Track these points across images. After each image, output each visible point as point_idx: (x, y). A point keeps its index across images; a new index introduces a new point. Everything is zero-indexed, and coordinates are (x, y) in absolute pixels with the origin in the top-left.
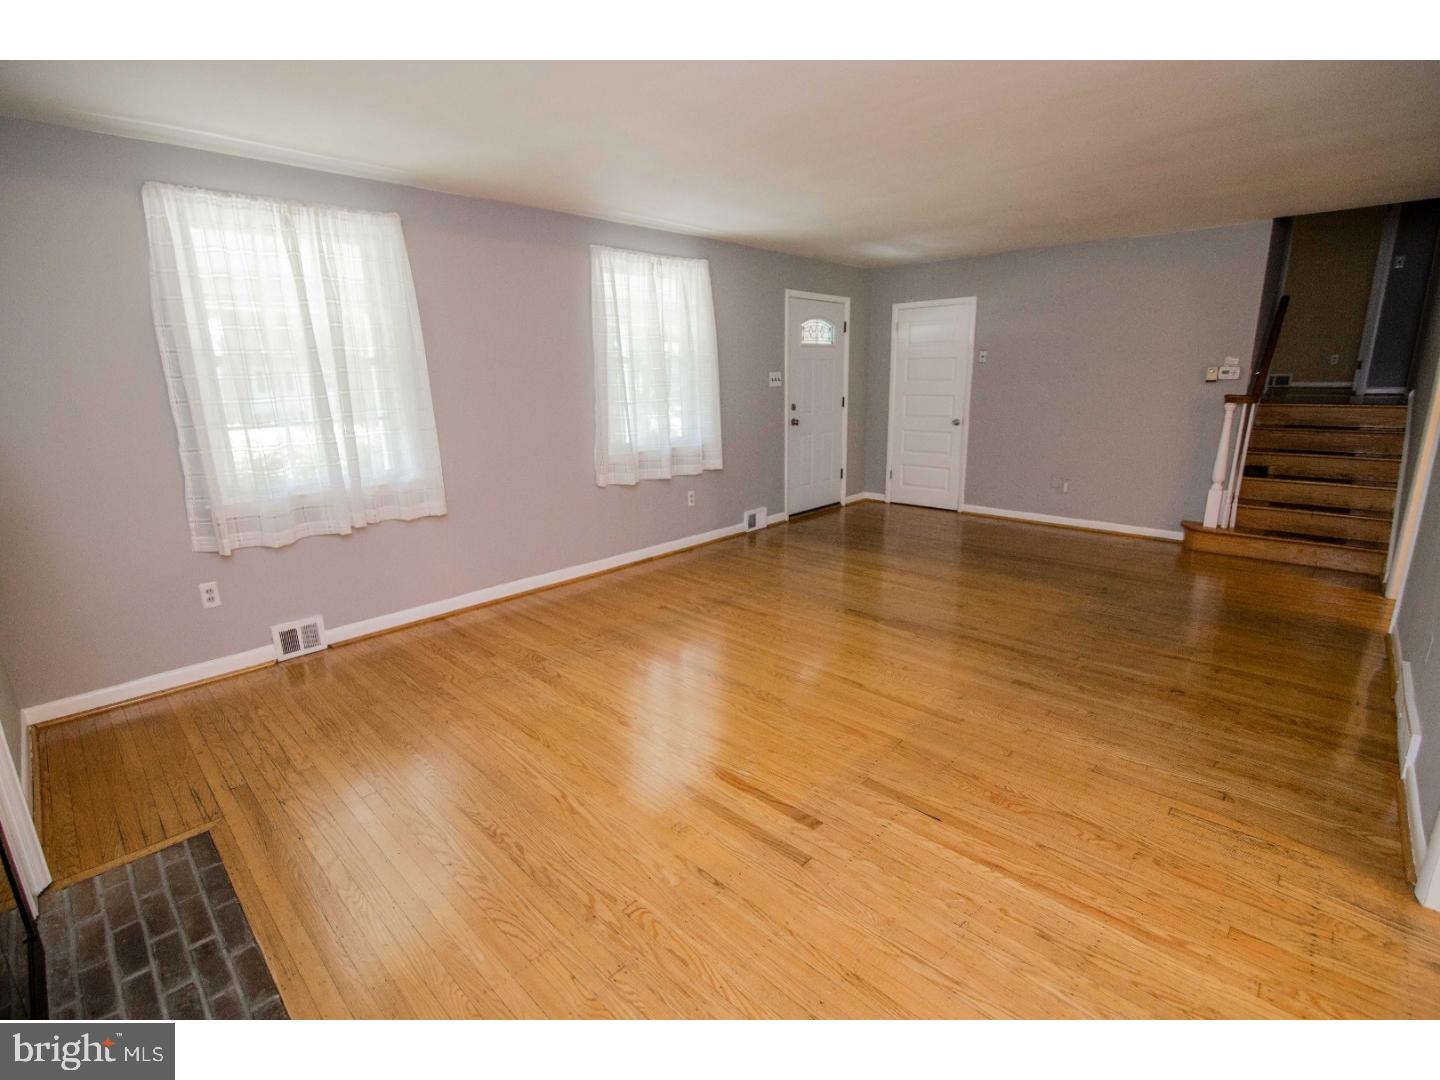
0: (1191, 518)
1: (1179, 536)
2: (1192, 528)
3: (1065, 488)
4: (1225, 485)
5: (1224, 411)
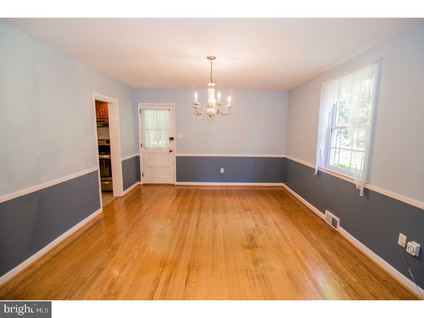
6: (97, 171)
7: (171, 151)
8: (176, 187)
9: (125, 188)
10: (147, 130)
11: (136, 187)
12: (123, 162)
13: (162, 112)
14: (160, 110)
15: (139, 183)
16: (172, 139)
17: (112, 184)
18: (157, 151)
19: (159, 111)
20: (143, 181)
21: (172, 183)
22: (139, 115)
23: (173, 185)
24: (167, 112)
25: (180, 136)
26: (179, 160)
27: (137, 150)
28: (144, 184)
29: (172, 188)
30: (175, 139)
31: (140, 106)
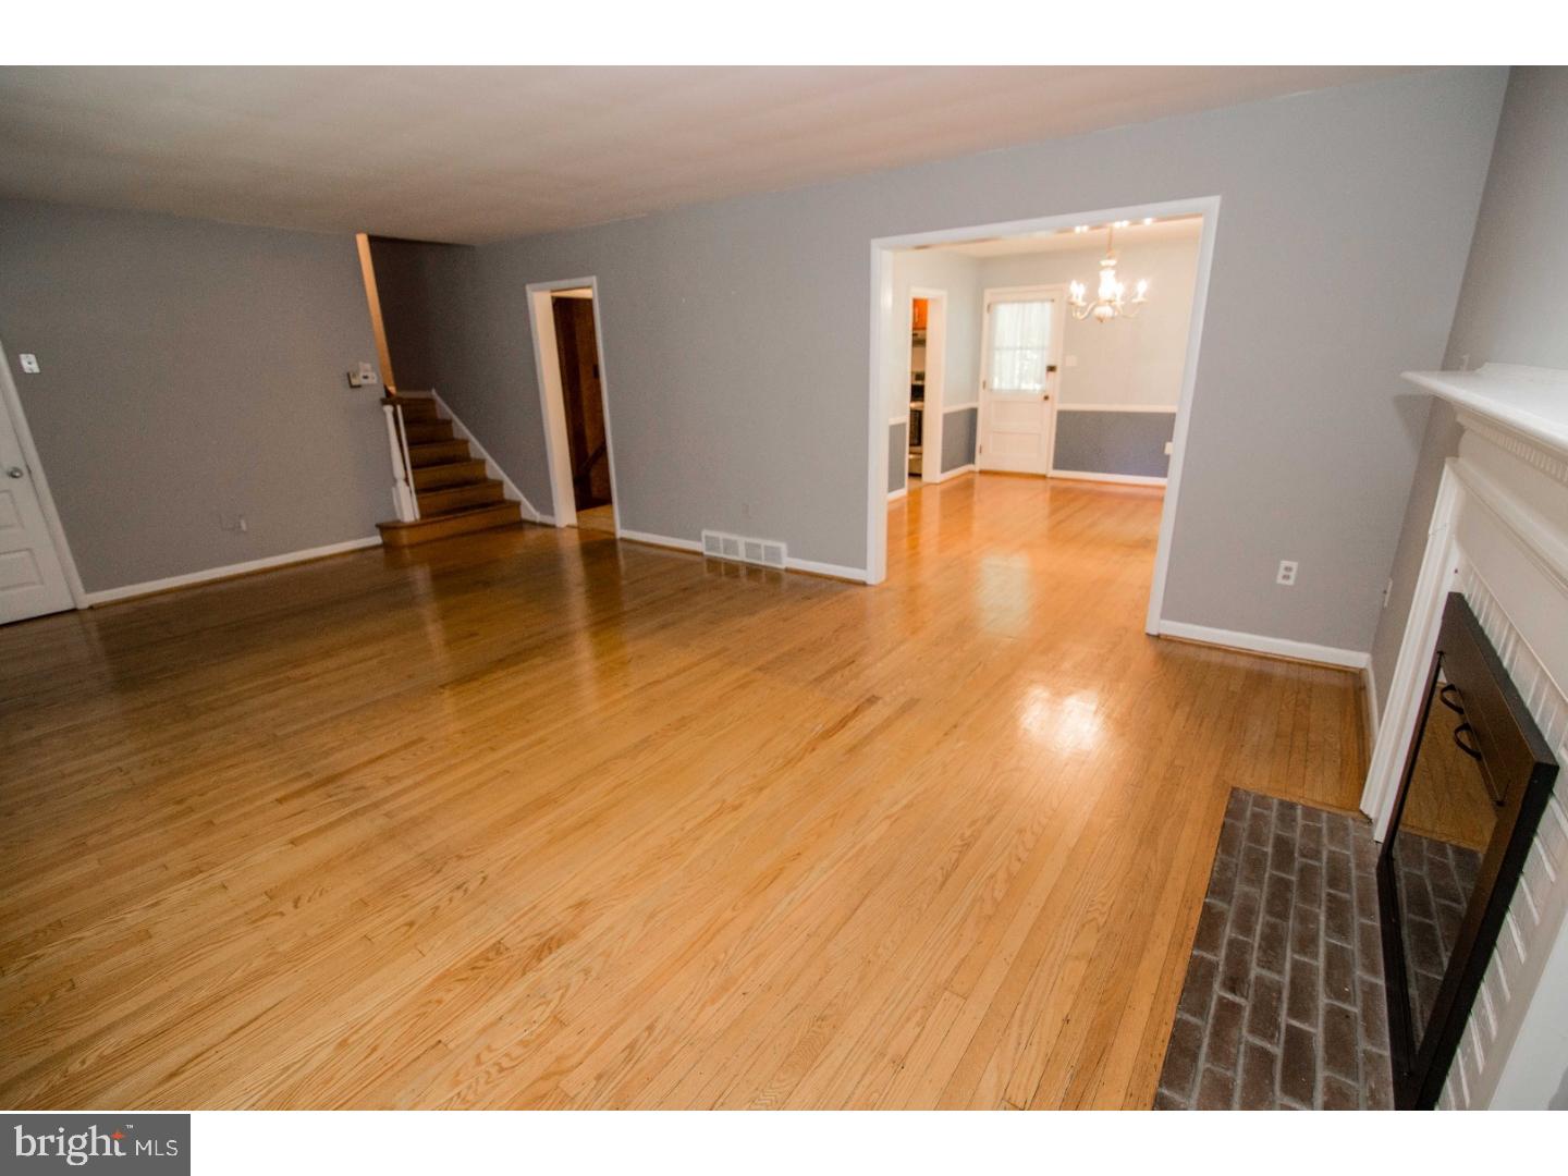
0: (385, 519)
1: (377, 540)
2: (388, 529)
3: (244, 526)
4: (407, 480)
5: (384, 414)
6: (904, 425)
7: (1046, 398)
8: (1051, 483)
9: (944, 469)
10: (998, 349)
11: (963, 475)
12: (947, 417)
13: (1036, 307)
14: (1031, 301)
15: (970, 467)
16: (1051, 369)
17: (921, 459)
18: (1018, 396)
19: (1028, 306)
20: (981, 462)
21: (1041, 471)
22: (986, 316)
23: (1044, 477)
24: (1048, 306)
25: (1072, 361)
26: (1064, 417)
27: (975, 395)
28: (982, 472)
29: (1040, 483)
30: (1059, 370)
31: (988, 296)
